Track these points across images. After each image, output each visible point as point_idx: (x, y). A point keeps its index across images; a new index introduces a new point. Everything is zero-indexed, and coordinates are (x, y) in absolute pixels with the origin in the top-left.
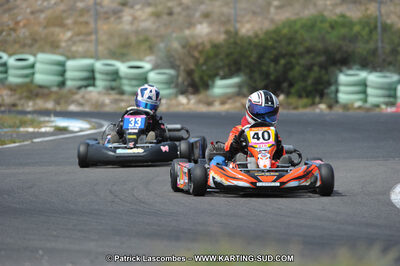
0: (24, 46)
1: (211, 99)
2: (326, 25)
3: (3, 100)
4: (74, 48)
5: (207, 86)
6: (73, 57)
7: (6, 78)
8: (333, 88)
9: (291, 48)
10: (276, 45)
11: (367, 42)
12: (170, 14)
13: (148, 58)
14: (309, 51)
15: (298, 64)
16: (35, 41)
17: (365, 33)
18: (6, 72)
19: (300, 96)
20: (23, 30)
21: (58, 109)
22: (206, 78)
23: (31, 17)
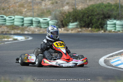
0: (11, 13)
1: (68, 29)
2: (104, 6)
3: (4, 30)
4: (27, 14)
5: (67, 25)
6: (26, 17)
7: (5, 24)
8: (106, 26)
9: (93, 13)
10: (88, 12)
11: (116, 11)
12: (57, 3)
13: (49, 17)
14: (98, 14)
15: (95, 18)
16: (15, 12)
17: (115, 9)
18: (5, 21)
19: (96, 28)
20: (12, 8)
21: (21, 33)
22: (66, 23)
23: (14, 4)
